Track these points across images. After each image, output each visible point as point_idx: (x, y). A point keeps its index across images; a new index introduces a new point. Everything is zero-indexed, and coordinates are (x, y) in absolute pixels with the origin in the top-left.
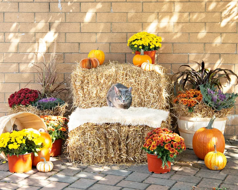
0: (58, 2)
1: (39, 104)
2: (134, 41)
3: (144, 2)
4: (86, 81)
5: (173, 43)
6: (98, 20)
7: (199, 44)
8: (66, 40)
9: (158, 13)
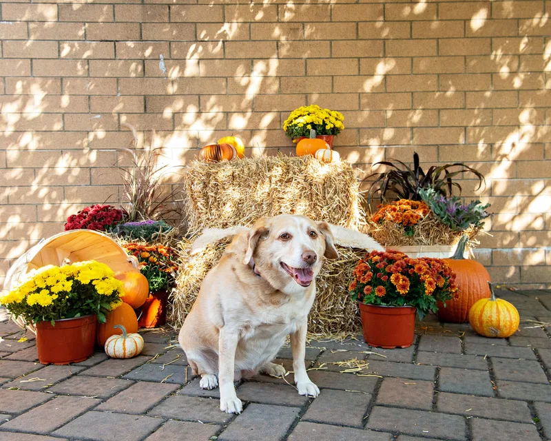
0: (159, 59)
1: (121, 228)
2: (296, 118)
3: (309, 58)
4: (213, 182)
5: (359, 129)
6: (230, 91)
7: (403, 129)
8: (173, 125)
9: (333, 76)
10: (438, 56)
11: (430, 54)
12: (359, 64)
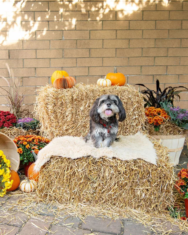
3: (91, 30)
6: (51, 47)
7: (137, 67)
8: (23, 65)
9: (103, 39)
10: (156, 29)
11: (152, 28)
12: (116, 33)
